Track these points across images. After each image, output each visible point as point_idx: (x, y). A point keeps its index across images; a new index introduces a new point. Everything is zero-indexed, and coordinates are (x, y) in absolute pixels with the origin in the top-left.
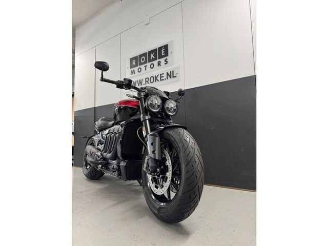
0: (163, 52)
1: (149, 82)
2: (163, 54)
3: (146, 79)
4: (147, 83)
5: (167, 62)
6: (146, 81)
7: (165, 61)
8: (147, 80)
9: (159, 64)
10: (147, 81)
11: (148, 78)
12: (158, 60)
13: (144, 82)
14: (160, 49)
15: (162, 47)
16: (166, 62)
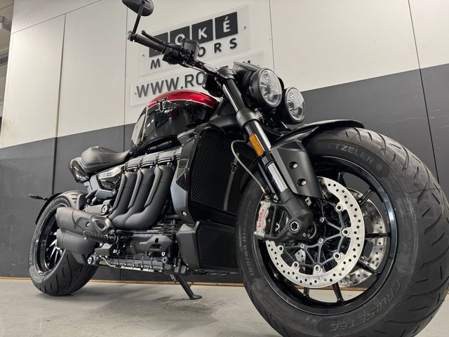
0: (225, 26)
1: (194, 82)
2: (225, 30)
3: (186, 77)
4: (189, 85)
5: (236, 44)
6: (186, 82)
7: (231, 42)
8: (189, 79)
9: (217, 48)
10: (190, 82)
11: (192, 76)
12: (215, 41)
13: (182, 83)
14: (220, 20)
15: (224, 17)
16: (234, 44)
